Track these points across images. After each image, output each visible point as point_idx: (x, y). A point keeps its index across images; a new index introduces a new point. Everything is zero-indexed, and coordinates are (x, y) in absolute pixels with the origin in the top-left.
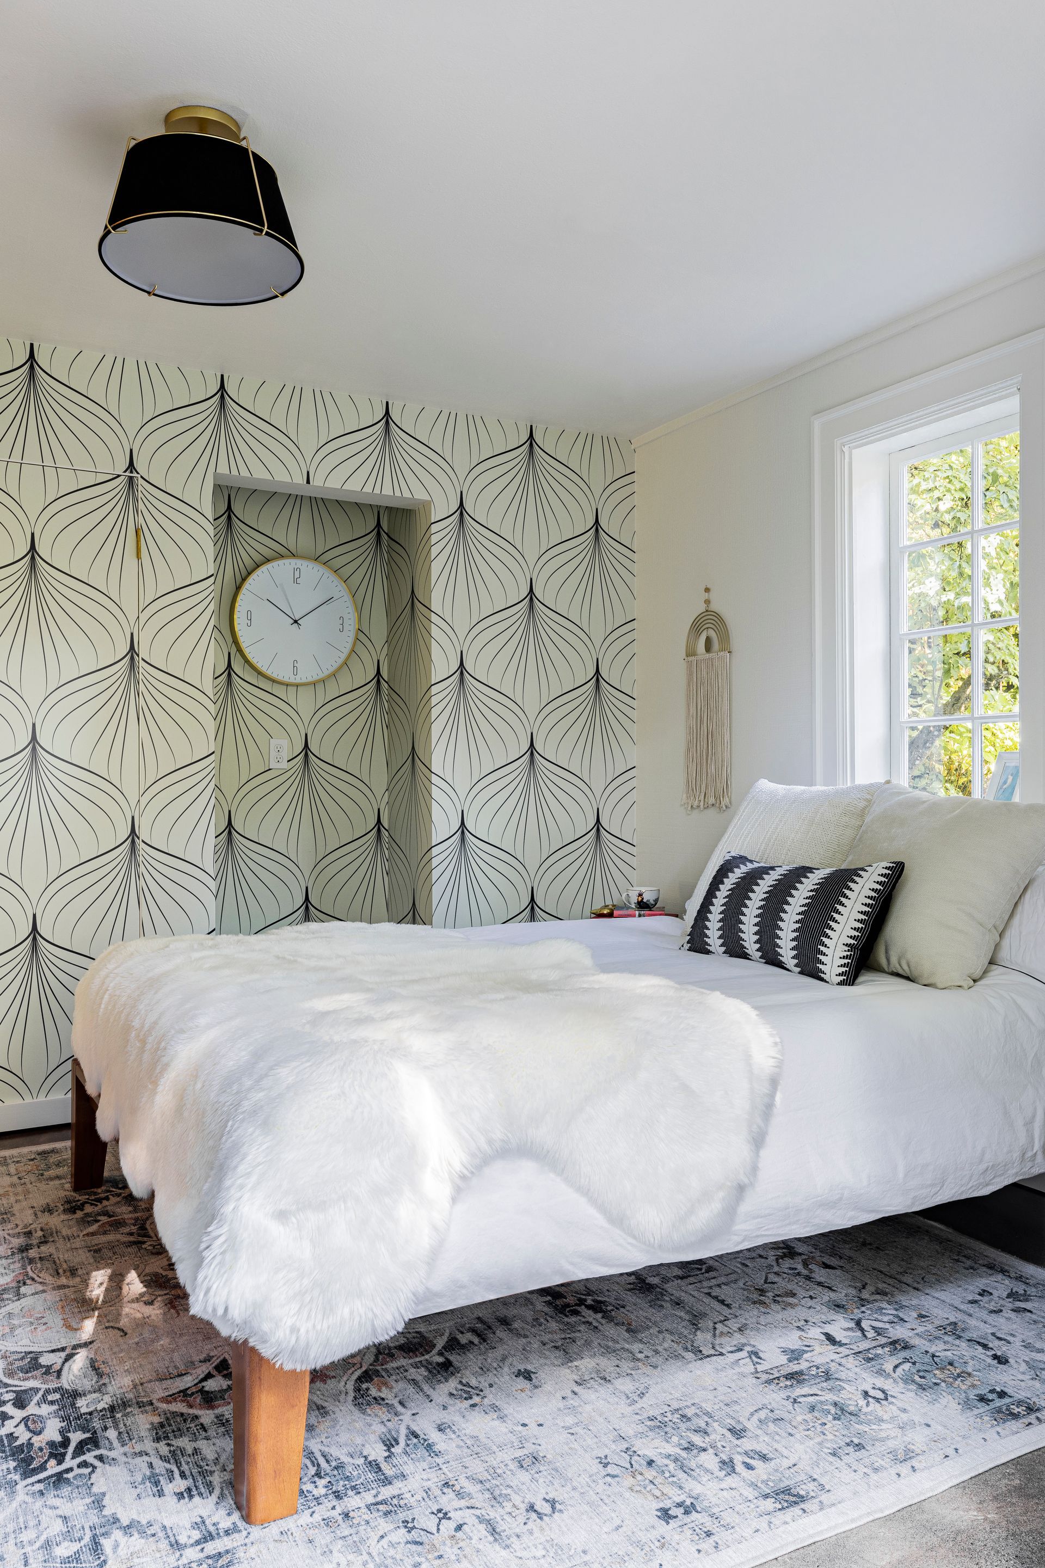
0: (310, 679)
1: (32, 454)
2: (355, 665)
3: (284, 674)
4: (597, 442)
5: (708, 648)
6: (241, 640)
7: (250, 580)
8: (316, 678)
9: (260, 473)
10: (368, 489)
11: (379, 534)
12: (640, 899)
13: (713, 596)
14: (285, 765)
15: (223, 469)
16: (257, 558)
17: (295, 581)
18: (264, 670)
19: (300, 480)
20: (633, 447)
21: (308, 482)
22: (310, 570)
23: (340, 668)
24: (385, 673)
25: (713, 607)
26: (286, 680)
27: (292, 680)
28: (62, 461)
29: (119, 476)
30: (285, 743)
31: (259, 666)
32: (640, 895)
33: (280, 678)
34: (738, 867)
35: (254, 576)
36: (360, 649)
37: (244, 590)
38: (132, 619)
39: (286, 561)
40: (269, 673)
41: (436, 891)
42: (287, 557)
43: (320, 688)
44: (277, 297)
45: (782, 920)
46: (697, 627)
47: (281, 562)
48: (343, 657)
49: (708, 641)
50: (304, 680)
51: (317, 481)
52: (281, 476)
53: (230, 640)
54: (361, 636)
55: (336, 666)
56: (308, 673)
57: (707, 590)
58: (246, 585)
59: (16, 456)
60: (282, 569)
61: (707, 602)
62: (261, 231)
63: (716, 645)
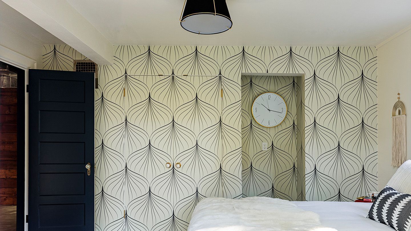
0: (273, 126)
1: (197, 74)
2: (287, 121)
3: (266, 125)
4: (363, 49)
5: (399, 114)
6: (254, 116)
7: (256, 99)
8: (275, 125)
9: (254, 72)
10: (285, 72)
11: (294, 84)
12: (373, 196)
13: (400, 96)
14: (266, 150)
15: (244, 72)
16: (259, 93)
17: (269, 99)
18: (260, 124)
19: (265, 72)
20: (376, 49)
21: (267, 72)
22: (273, 96)
23: (282, 122)
24: (296, 124)
25: (401, 100)
26: (266, 126)
27: (268, 126)
28: (203, 74)
29: (217, 76)
30: (266, 143)
31: (259, 123)
32: (373, 194)
33: (265, 126)
34: (386, 192)
35: (257, 98)
36: (288, 117)
37: (254, 102)
38: (220, 113)
39: (266, 94)
40: (261, 124)
41: (307, 188)
42: (267, 92)
43: (276, 128)
44: (229, 29)
45: (394, 213)
46: (395, 107)
47: (265, 94)
48: (283, 119)
49: (399, 111)
50: (272, 126)
51: (270, 72)
52: (260, 71)
53: (251, 116)
54: (289, 113)
55: (281, 122)
56: (273, 124)
57: (399, 94)
58: (255, 101)
59: (193, 74)
60: (265, 96)
61: (399, 98)
62: (215, 14)
63: (401, 113)
